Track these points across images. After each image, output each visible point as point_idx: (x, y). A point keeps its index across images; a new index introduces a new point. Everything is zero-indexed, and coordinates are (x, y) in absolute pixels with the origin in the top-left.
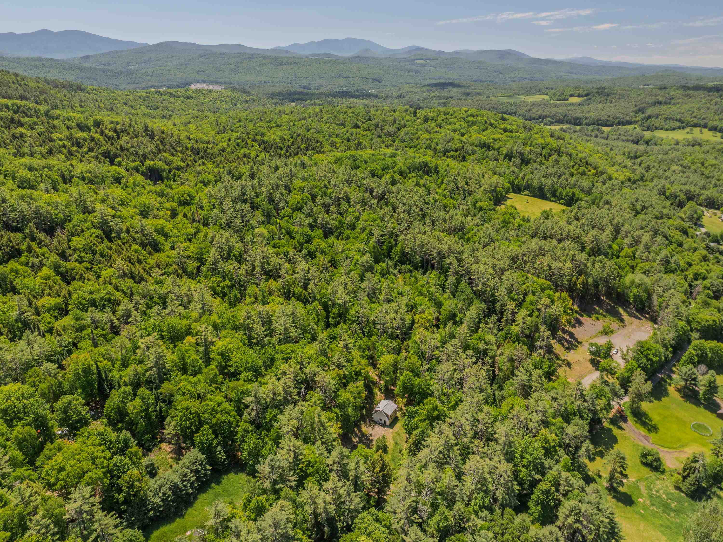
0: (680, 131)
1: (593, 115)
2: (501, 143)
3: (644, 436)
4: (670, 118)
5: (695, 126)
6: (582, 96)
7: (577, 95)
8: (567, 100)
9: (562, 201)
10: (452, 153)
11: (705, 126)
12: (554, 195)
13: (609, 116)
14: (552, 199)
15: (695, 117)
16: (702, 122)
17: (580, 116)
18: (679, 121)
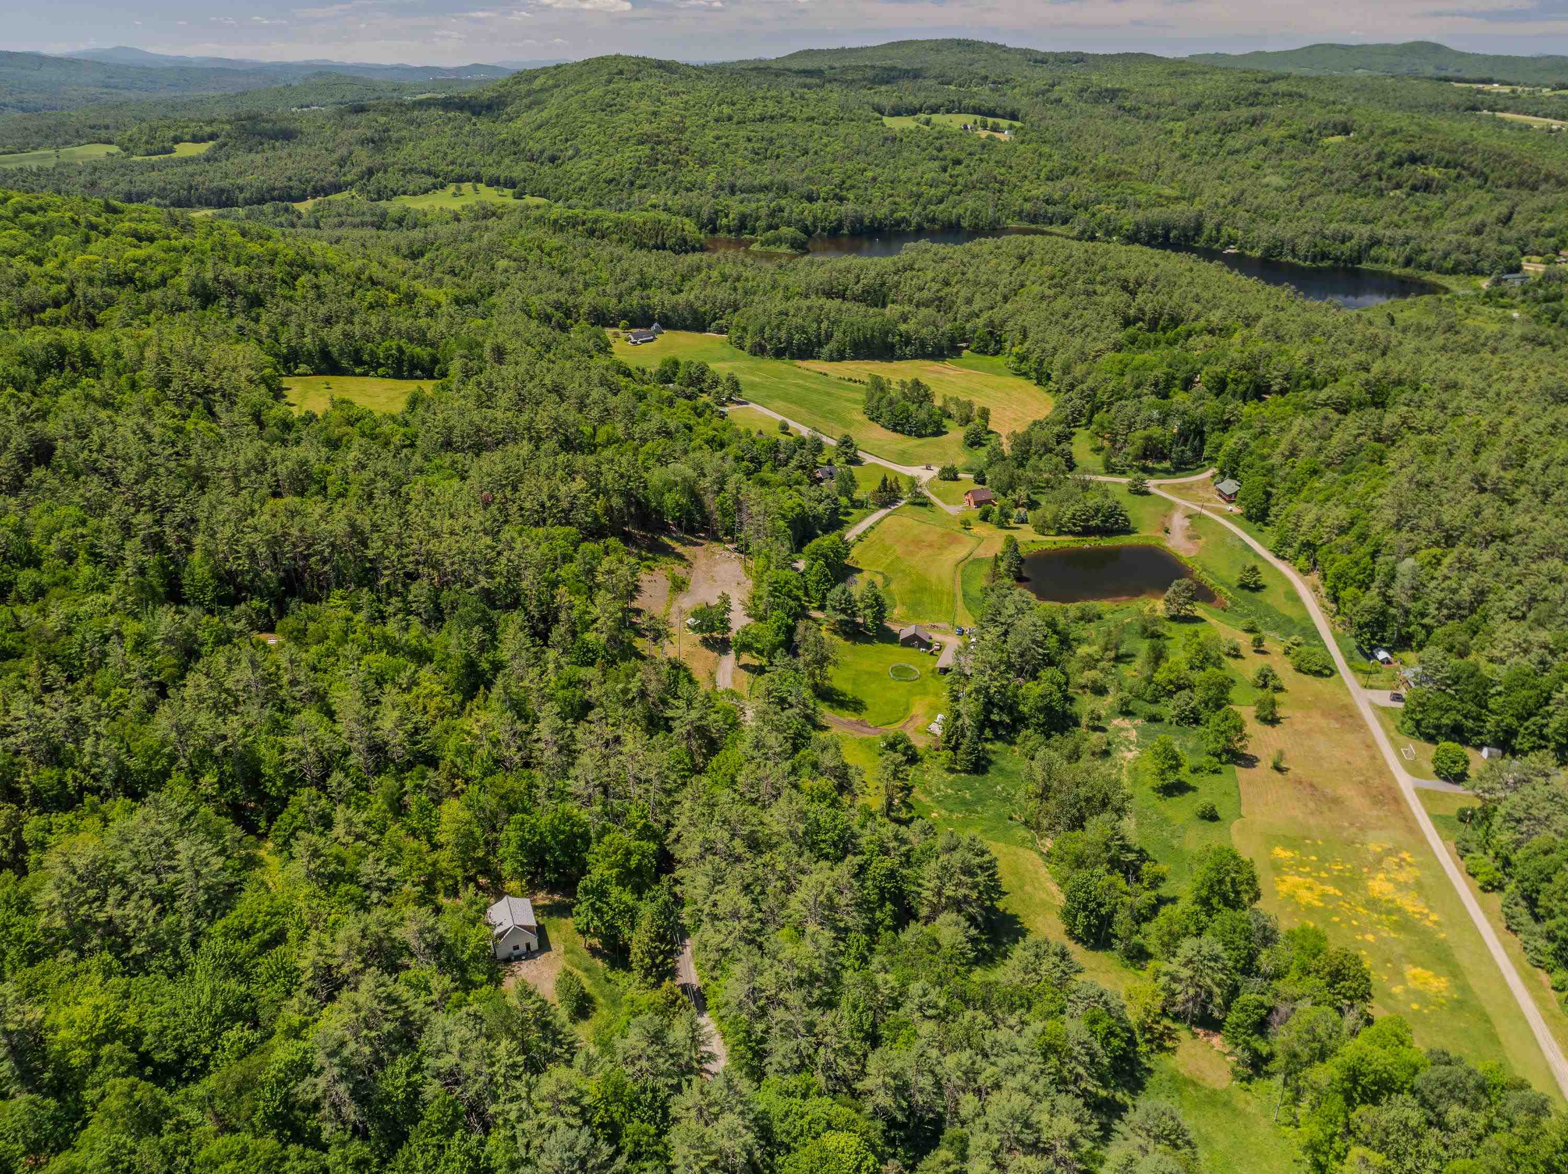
0: (439, 192)
1: (253, 180)
2: (160, 269)
3: (857, 723)
4: (411, 170)
5: (460, 179)
6: (203, 140)
7: (187, 137)
8: (171, 151)
9: (381, 371)
10: (50, 312)
11: (478, 179)
12: (359, 362)
13: (290, 179)
14: (358, 370)
15: (453, 163)
16: (471, 171)
17: (226, 184)
18: (429, 173)
